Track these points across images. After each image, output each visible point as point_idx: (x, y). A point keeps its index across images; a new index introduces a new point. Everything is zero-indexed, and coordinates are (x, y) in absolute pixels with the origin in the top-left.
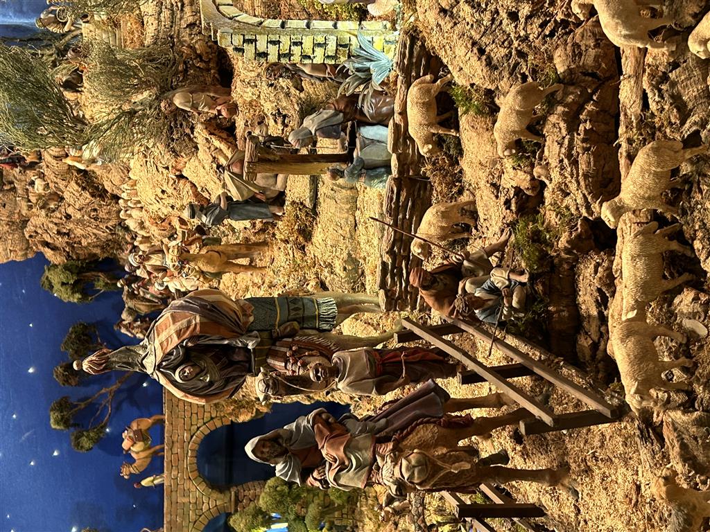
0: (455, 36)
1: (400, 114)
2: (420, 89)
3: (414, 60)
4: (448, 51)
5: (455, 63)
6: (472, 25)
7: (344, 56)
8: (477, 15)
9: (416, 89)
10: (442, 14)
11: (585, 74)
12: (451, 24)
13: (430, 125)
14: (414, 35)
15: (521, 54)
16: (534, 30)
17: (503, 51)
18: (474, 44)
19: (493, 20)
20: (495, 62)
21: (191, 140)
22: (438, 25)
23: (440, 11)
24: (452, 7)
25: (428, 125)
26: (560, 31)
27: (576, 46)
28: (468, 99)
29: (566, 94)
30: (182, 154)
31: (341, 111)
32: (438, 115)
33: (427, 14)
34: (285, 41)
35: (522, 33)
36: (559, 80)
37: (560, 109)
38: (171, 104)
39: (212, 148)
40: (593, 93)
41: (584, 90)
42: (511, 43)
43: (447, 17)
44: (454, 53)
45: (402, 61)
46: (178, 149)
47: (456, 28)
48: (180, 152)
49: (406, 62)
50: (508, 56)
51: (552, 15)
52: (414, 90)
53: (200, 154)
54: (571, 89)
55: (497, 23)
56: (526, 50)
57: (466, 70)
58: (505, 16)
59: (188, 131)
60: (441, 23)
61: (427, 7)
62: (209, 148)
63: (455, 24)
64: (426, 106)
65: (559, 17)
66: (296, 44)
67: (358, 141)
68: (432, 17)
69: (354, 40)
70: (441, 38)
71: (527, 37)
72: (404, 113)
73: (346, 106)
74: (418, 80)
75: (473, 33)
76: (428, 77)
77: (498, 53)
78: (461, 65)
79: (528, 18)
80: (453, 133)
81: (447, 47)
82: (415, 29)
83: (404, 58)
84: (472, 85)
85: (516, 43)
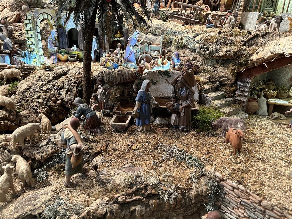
0: (32, 81)
1: (10, 67)
2: (17, 72)
3: (27, 70)
4: (28, 80)
5: (24, 82)
6: (36, 86)
7: (31, 50)
8: (39, 87)
9: (17, 71)
10: (39, 77)
11: (20, 120)
12: (36, 80)
13: (6, 76)
14: (34, 69)
15: (27, 101)
16: (35, 103)
17: (28, 96)
18: (30, 87)
19: (37, 92)
20: (25, 93)
21: (15, 11)
22: (36, 76)
23: (40, 76)
24: (41, 80)
25: (6, 75)
26: (35, 111)
27: (29, 116)
28: (14, 86)
29: (13, 115)
30: (10, 8)
31: (12, 49)
32: (11, 78)
33: (39, 73)
34: (31, 32)
35: (34, 100)
36: (18, 113)
37: (8, 114)
38: (23, 4)
39: (12, 16)
40: (14, 123)
41: (15, 120)
42: (31, 97)
43: (38, 79)
44: (28, 81)
45: (26, 66)
46: (12, 7)
47: (35, 81)
48: (11, 7)
49: (26, 67)
50: (27, 97)
51: (39, 108)
52: (16, 70)
53: (10, 13)
54: (15, 117)
55: (37, 93)
56: (29, 102)
57: (22, 85)
58: (39, 95)
59: (18, 10)
60: (36, 77)
61: (41, 73)
62: (12, 15)
63: (36, 81)
64: (12, 74)
65: (39, 110)
66: (31, 36)
67: (4, 55)
68: (38, 74)
69: (35, 53)
70: (32, 77)
71: (33, 102)
72: (10, 68)
73: (14, 51)
74: (20, 71)
75: (33, 86)
76: (21, 74)
77: (27, 94)
78: (24, 84)
79: (38, 101)
80: (5, 83)
81: (29, 79)
82: (36, 69)
83: (27, 67)
84: (18, 87)
85: (30, 99)
